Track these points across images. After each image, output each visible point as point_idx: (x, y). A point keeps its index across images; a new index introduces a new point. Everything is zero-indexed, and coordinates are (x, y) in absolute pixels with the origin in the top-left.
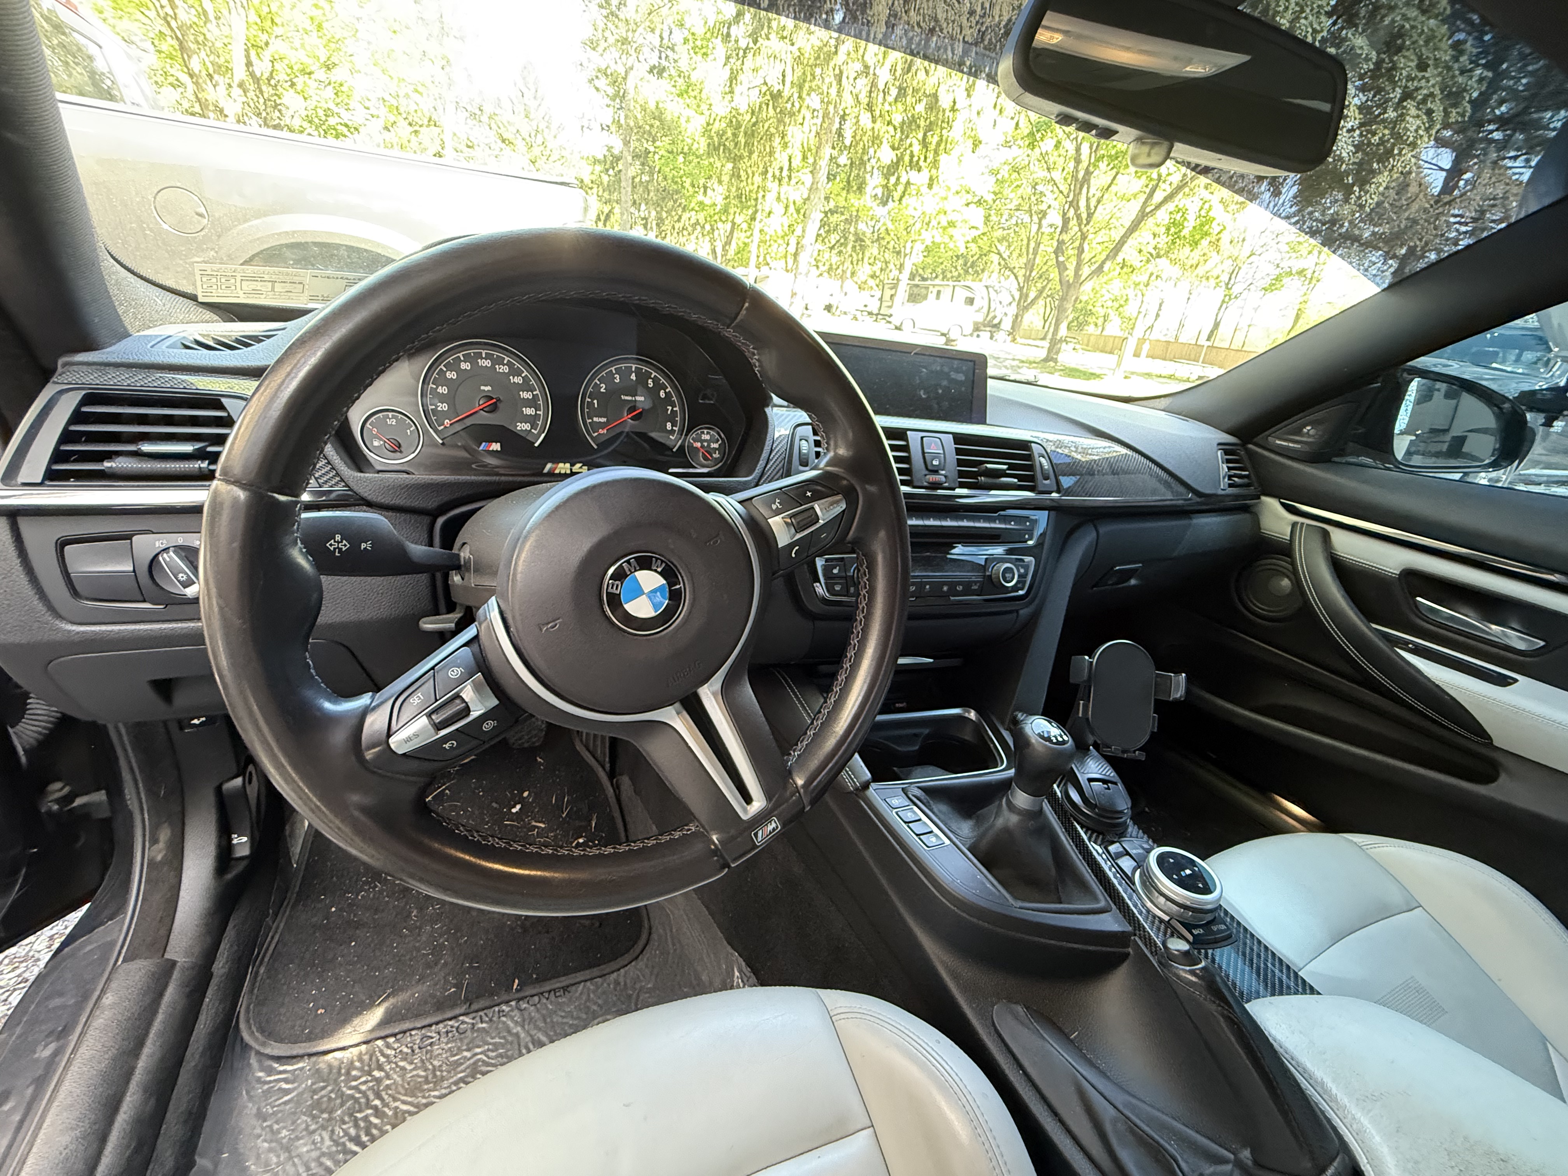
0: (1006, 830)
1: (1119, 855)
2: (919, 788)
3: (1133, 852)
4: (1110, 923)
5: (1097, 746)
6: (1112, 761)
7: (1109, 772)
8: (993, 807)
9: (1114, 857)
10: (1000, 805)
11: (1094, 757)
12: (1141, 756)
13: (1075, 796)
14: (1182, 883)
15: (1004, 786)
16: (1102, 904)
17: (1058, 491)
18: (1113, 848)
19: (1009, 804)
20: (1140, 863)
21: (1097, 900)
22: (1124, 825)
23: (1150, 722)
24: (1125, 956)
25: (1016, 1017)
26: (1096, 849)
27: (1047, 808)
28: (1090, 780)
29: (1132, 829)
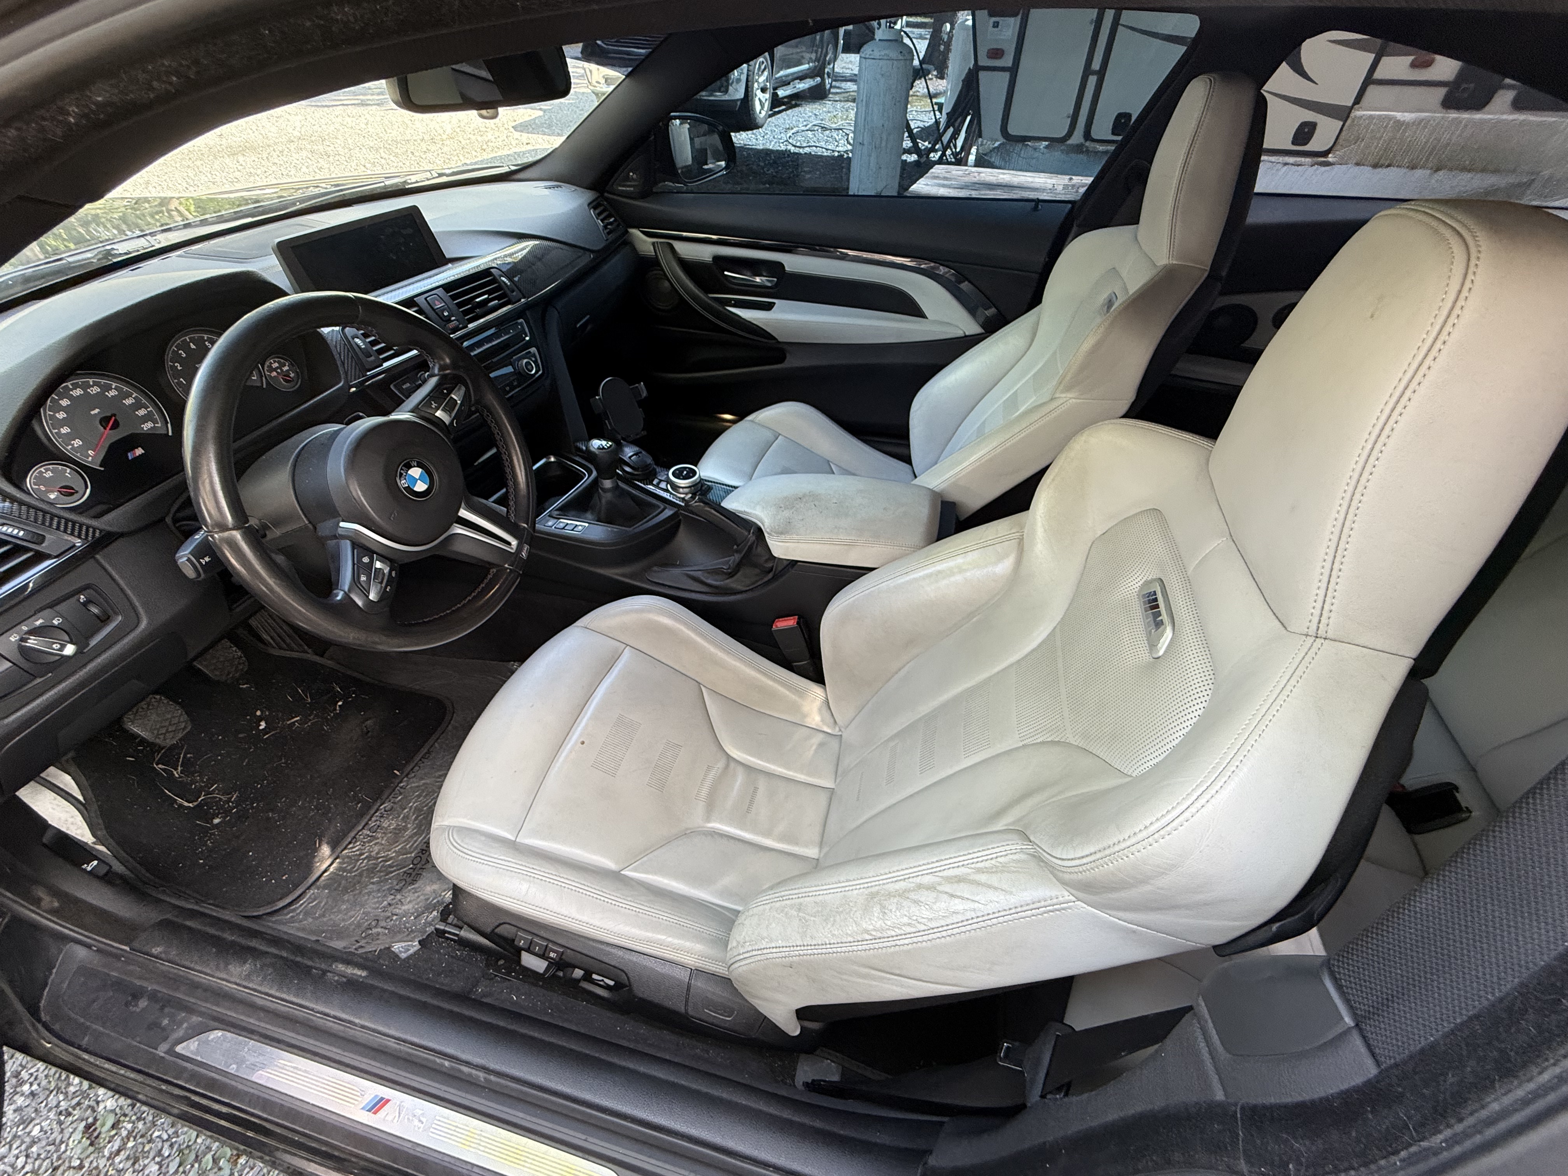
0: (609, 503)
1: (659, 483)
2: (557, 510)
3: (663, 479)
4: (668, 513)
5: (624, 439)
6: (634, 443)
7: (637, 449)
8: (596, 497)
9: (657, 486)
10: (599, 493)
11: (626, 446)
12: (644, 433)
13: (628, 469)
14: (685, 478)
15: (595, 483)
16: (662, 507)
17: (524, 298)
18: (655, 482)
19: (603, 490)
20: (668, 481)
21: (659, 507)
22: (654, 470)
23: (640, 413)
24: (679, 522)
25: (655, 572)
26: (650, 487)
27: (620, 483)
28: (630, 457)
29: (658, 469)
